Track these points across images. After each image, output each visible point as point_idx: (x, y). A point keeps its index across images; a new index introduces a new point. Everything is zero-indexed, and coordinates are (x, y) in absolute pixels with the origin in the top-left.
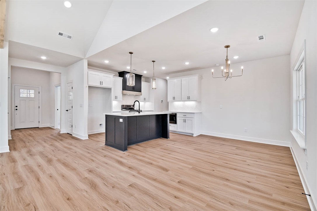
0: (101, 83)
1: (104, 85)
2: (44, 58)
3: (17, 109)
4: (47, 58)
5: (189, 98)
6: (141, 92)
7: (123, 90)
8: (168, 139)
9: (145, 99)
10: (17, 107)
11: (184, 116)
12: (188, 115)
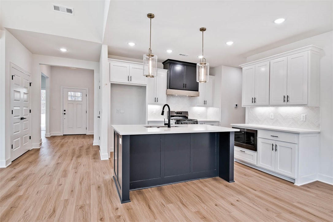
0: (129, 78)
1: (134, 82)
2: (63, 50)
3: (65, 114)
4: (67, 50)
5: (286, 99)
6: (198, 91)
7: (167, 89)
8: (231, 184)
9: (205, 102)
10: (65, 111)
11: (272, 138)
12: (282, 137)
